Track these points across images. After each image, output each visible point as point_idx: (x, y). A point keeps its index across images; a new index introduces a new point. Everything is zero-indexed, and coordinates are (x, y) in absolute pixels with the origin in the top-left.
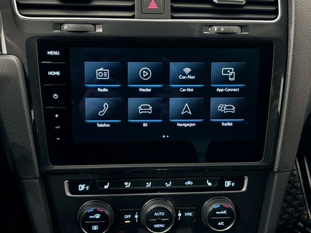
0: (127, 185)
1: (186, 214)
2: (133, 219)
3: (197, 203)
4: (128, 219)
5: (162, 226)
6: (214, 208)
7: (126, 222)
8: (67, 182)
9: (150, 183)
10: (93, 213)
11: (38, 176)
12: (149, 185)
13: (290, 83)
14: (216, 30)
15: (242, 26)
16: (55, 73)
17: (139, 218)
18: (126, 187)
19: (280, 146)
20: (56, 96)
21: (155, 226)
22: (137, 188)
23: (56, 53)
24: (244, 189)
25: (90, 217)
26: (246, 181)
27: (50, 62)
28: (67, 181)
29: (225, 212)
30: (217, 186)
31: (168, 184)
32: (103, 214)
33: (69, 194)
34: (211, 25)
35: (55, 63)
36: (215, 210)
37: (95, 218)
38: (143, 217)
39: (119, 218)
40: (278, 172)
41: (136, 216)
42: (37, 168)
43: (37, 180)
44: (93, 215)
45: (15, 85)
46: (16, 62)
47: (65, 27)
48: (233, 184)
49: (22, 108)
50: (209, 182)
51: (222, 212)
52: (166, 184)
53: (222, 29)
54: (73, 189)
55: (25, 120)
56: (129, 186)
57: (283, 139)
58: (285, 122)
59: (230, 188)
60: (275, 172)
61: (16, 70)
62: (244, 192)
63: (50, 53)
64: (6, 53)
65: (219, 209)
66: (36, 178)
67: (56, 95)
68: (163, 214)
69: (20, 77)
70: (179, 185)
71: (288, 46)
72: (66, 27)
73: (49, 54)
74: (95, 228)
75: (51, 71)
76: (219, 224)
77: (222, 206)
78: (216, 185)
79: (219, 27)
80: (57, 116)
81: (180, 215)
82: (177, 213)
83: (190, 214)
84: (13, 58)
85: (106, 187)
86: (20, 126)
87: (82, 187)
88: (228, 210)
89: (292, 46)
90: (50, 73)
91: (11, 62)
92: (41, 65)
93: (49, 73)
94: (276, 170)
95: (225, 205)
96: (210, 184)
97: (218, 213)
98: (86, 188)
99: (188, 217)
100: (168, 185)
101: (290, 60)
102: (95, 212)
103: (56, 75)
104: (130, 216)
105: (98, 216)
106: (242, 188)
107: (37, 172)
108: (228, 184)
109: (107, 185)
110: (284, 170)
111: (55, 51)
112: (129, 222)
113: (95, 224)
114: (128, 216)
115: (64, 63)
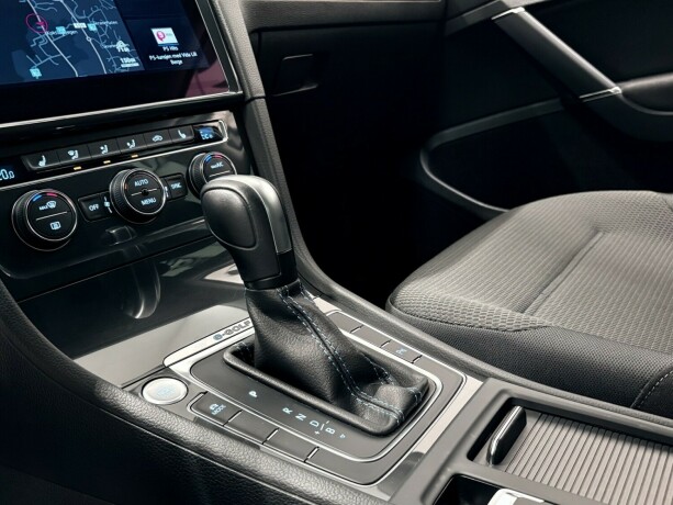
0: (74, 155)
1: (173, 186)
2: (103, 209)
5: (152, 201)
9: (106, 146)
10: (42, 202)
12: (105, 150)
17: (112, 206)
18: (73, 158)
21: (144, 203)
24: (226, 138)
25: (42, 208)
29: (220, 165)
31: (131, 143)
32: (59, 200)
37: (49, 209)
41: (107, 204)
44: (45, 205)
50: (182, 133)
51: (218, 165)
52: (129, 144)
56: (76, 157)
62: (226, 142)
68: (145, 181)
70: (145, 144)
74: (56, 226)
77: (213, 157)
78: (191, 136)
83: (178, 186)
85: (42, 164)
96: (184, 136)
97: (213, 167)
99: (177, 190)
100: (132, 146)
102: (45, 198)
104: (97, 206)
105: (52, 205)
109: (42, 160)
113: (54, 220)
114: (94, 207)
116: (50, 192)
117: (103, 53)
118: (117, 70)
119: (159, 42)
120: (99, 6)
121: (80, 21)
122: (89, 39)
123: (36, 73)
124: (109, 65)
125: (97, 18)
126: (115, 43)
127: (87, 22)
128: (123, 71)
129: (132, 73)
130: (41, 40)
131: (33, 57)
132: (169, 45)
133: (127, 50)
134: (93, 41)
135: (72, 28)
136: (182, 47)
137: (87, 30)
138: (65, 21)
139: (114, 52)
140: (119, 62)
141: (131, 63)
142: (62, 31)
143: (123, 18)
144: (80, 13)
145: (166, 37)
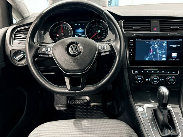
1: (162, 80)
2: (148, 80)
3: (165, 77)
5: (156, 82)
8: (133, 70)
9: (153, 71)
10: (139, 78)
15: (178, 33)
20: (132, 50)
21: (154, 82)
22: (150, 72)
23: (132, 40)
24: (178, 74)
26: (178, 72)
29: (173, 79)
32: (141, 78)
34: (170, 33)
35: (132, 43)
36: (170, 79)
38: (151, 80)
39: (145, 80)
41: (149, 80)
43: (127, 69)
53: (173, 34)
54: (134, 72)
59: (174, 74)
63: (131, 40)
68: (156, 79)
70: (160, 72)
72: (135, 35)
74: (139, 81)
76: (171, 82)
80: (132, 55)
81: (160, 80)
83: (163, 80)
85: (142, 72)
87: (136, 72)
88: (174, 79)
90: (131, 45)
92: (129, 43)
95: (173, 77)
96: (169, 72)
100: (158, 72)
102: (140, 77)
105: (140, 78)
106: (177, 74)
107: (127, 67)
115: (134, 43)
116: (141, 77)
117: (160, 57)
118: (161, 60)
119: (172, 56)
120: (163, 49)
122: (158, 54)
123: (147, 59)
124: (160, 59)
125: (162, 51)
126: (163, 55)
127: (160, 51)
129: (164, 61)
130: (150, 54)
131: (148, 57)
132: (174, 56)
133: (165, 57)
136: (177, 57)
137: (159, 53)
138: (156, 51)
139: (162, 57)
140: (162, 59)
141: (164, 59)
142: (154, 53)
143: (167, 51)
144: (159, 50)
145: (174, 55)
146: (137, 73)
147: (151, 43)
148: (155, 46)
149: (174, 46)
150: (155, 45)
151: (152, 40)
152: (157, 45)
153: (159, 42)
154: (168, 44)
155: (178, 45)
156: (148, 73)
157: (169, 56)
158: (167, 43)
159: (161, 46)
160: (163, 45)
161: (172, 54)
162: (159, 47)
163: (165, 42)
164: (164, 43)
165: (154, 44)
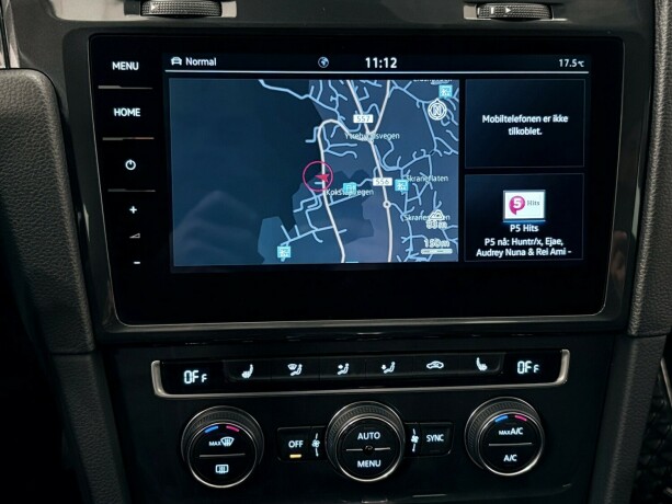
0: (295, 369)
1: (431, 438)
2: (308, 449)
3: (450, 414)
4: (296, 451)
5: (374, 464)
6: (494, 423)
7: (292, 456)
8: (156, 365)
9: (347, 365)
10: (216, 436)
11: (91, 347)
12: (343, 370)
13: (663, 131)
14: (492, 12)
15: (550, 5)
16: (128, 112)
17: (321, 448)
18: (292, 374)
19: (641, 276)
20: (131, 165)
21: (360, 464)
22: (316, 377)
23: (132, 66)
24: (562, 378)
25: (211, 444)
26: (565, 360)
27: (118, 87)
28: (158, 362)
29: (518, 431)
30: (499, 373)
31: (388, 367)
32: (240, 438)
33: (160, 392)
34: (480, 2)
35: (128, 89)
36: (495, 427)
37: (222, 446)
38: (332, 444)
39: (276, 447)
40: (638, 337)
41: (316, 444)
42: (87, 328)
43: (88, 358)
44: (218, 440)
45: (38, 137)
46: (41, 83)
47: (153, 7)
48: (536, 368)
49: (55, 188)
50: (481, 362)
51: (513, 432)
52: (384, 367)
53: (508, 10)
54: (172, 381)
55: (62, 217)
56: (297, 373)
57: (649, 261)
58: (654, 220)
59: (530, 377)
60: (633, 337)
61: (42, 103)
62: (562, 386)
63: (119, 66)
64: (17, 66)
65: (505, 425)
66: (86, 353)
67: (130, 162)
68: (376, 435)
69: (50, 117)
70: (412, 370)
71: (654, 48)
73: (116, 69)
74: (222, 469)
75: (121, 107)
76: (506, 458)
77: (511, 417)
78: (497, 369)
79: (499, 5)
80: (133, 210)
81: (415, 439)
82: (409, 436)
83: (439, 438)
84: (35, 76)
85: (246, 375)
86: (50, 231)
87: (191, 376)
88: (527, 426)
89: (664, 47)
90: (118, 112)
91: (31, 83)
92: (96, 91)
93: (116, 112)
94: (633, 333)
95: (520, 415)
96: (483, 367)
97: (502, 433)
98: (200, 378)
99: (435, 443)
100: (388, 370)
101: (662, 80)
102: (223, 432)
103: (131, 116)
104: (301, 443)
105: (228, 442)
107: (89, 337)
108: (524, 367)
109: (248, 369)
110: (651, 332)
111: (129, 60)
112: (299, 456)
113: (222, 461)
114: (296, 444)
115: (151, 89)
116: (232, 426)
117: (400, 228)
118: (410, 257)
119: (508, 214)
120: (429, 150)
121: (386, 174)
122: (387, 204)
123: (284, 253)
124: (400, 248)
126: (427, 213)
127: (395, 175)
128: (419, 260)
129: (436, 268)
130: (313, 202)
131: (290, 228)
132: (522, 222)
133: (444, 226)
134: (392, 208)
135: (368, 186)
136: (546, 228)
137: (391, 189)
138: (362, 175)
139: (420, 227)
140: (419, 245)
141: (441, 248)
142: (350, 189)
143: (463, 172)
144: (391, 161)
145: (527, 206)
146: (196, 387)
147: (314, 95)
148: (351, 125)
149: (523, 125)
150: (356, 119)
151: (325, 61)
152: (370, 119)
153: (390, 87)
154: (466, 110)
155: (558, 119)
156: (297, 383)
157: (480, 219)
158: (462, 95)
159: (405, 121)
160: (420, 114)
161: (509, 196)
162: (390, 137)
163: (446, 90)
164: (434, 93)
165: (348, 110)
